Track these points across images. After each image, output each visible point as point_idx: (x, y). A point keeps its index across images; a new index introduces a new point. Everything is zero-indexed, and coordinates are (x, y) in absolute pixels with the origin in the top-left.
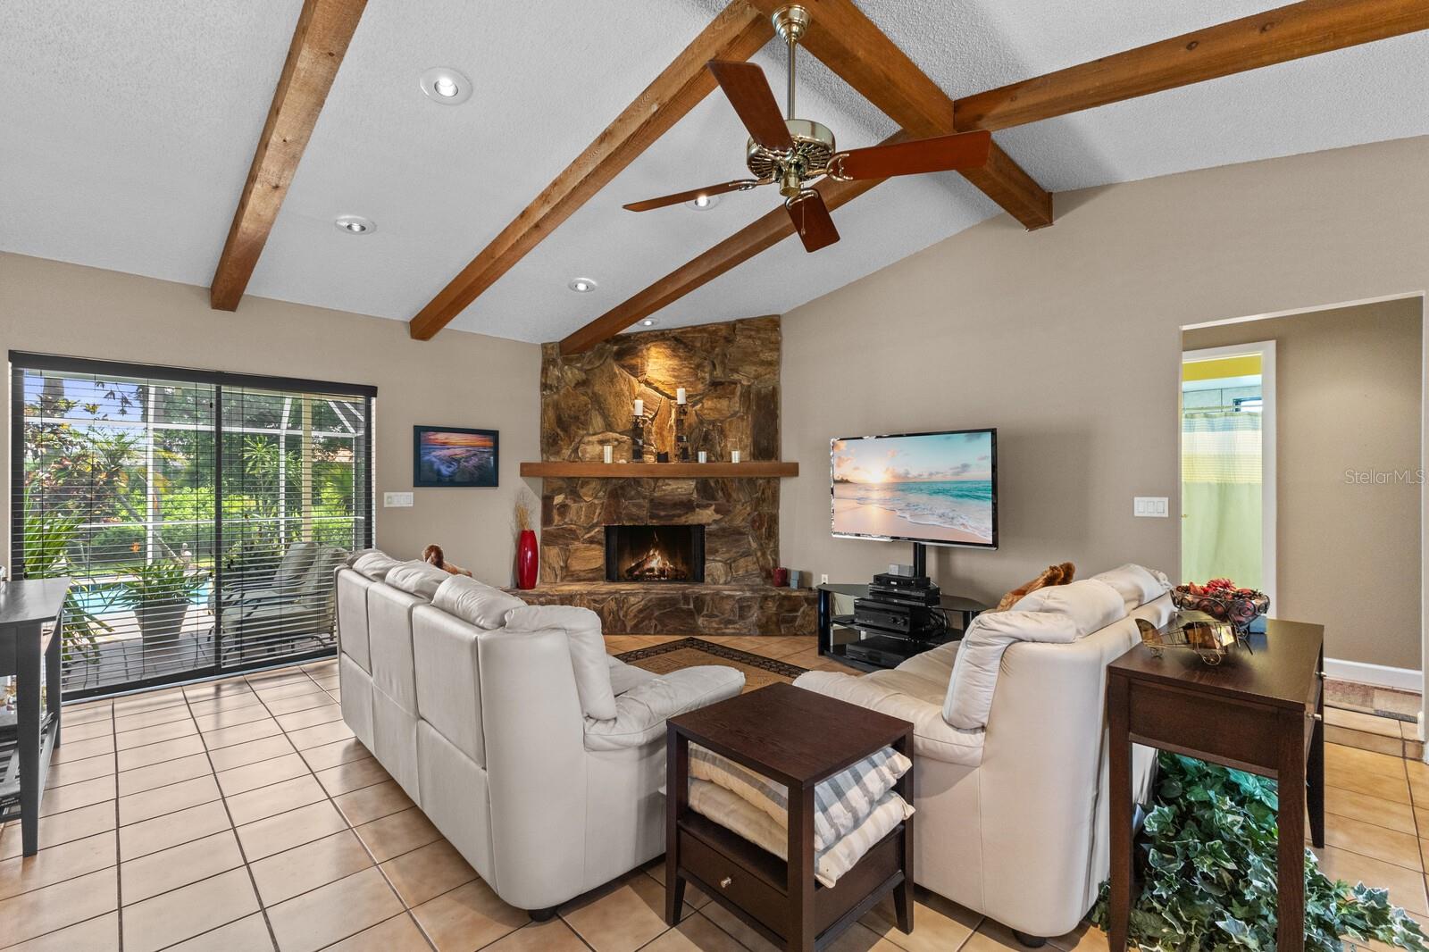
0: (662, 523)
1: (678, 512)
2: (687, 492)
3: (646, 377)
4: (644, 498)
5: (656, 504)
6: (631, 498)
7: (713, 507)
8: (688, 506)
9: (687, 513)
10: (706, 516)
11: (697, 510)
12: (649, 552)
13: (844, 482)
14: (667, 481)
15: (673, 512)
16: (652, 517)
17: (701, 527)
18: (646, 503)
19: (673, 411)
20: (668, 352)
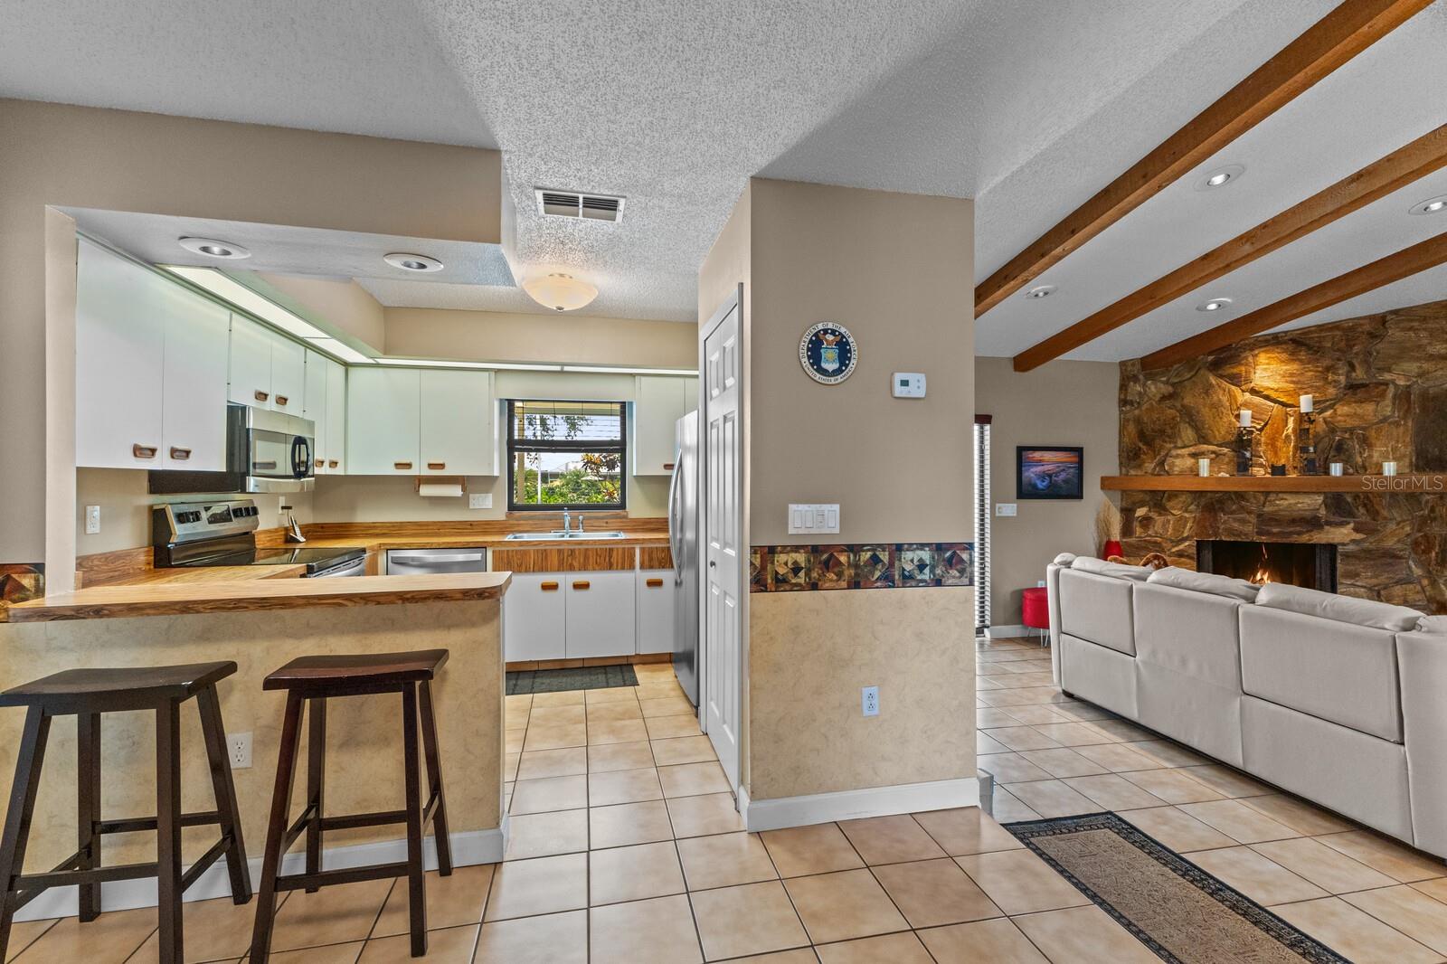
0: (1274, 540)
1: (1298, 529)
2: (1312, 508)
3: (1252, 385)
4: (1250, 513)
5: (1265, 520)
6: (1232, 513)
7: (1352, 525)
8: (1314, 523)
9: (1312, 531)
10: (1342, 535)
11: (1327, 528)
12: (1255, 576)
14: (1280, 495)
15: (1292, 529)
16: (1260, 533)
17: (1332, 548)
18: (1253, 519)
19: (1291, 420)
20: (1284, 356)
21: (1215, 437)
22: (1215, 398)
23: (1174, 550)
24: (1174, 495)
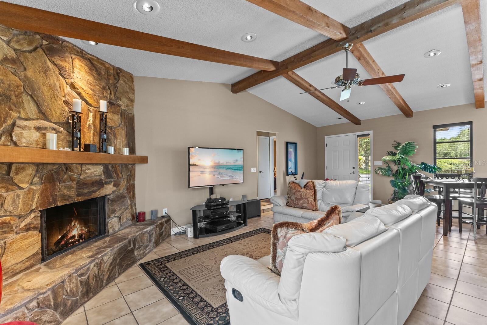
0: (86, 198)
1: (95, 188)
2: (99, 174)
3: (72, 81)
4: (73, 180)
5: (82, 184)
6: (64, 182)
7: (113, 183)
8: (100, 184)
9: (100, 189)
10: (108, 190)
11: (105, 186)
12: (71, 224)
13: (193, 165)
14: (87, 166)
15: (92, 189)
16: (78, 195)
17: (104, 198)
18: (74, 185)
19: (91, 115)
21: (52, 115)
22: (52, 81)
23: (22, 225)
24: (22, 167)
